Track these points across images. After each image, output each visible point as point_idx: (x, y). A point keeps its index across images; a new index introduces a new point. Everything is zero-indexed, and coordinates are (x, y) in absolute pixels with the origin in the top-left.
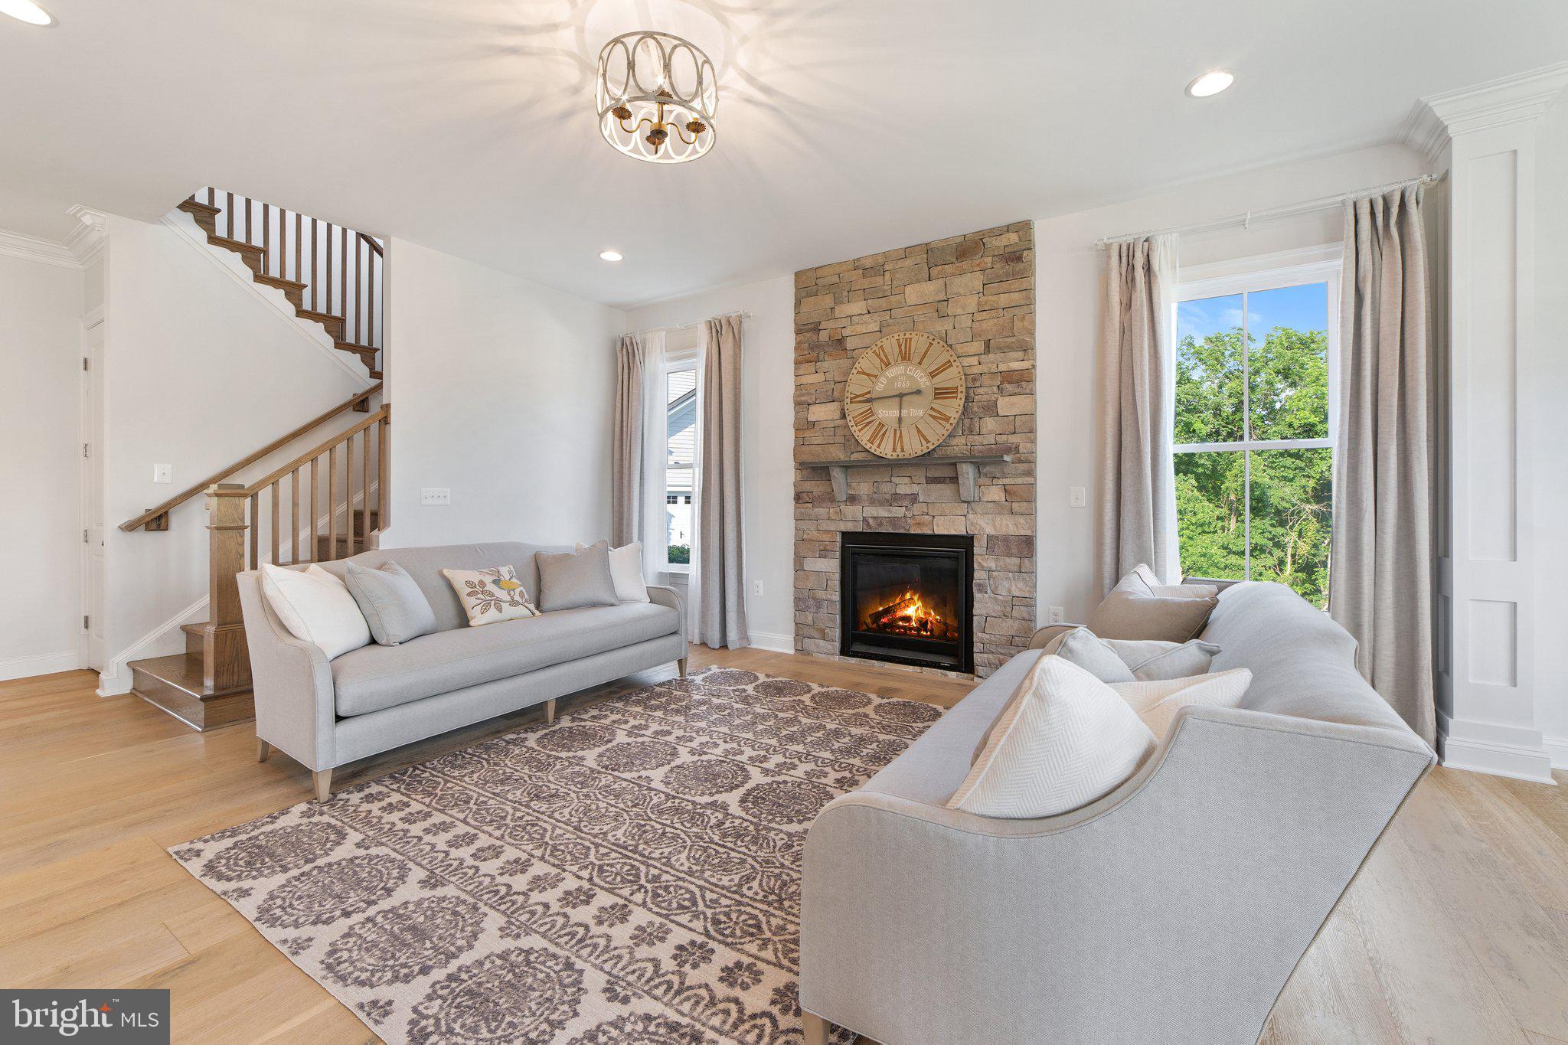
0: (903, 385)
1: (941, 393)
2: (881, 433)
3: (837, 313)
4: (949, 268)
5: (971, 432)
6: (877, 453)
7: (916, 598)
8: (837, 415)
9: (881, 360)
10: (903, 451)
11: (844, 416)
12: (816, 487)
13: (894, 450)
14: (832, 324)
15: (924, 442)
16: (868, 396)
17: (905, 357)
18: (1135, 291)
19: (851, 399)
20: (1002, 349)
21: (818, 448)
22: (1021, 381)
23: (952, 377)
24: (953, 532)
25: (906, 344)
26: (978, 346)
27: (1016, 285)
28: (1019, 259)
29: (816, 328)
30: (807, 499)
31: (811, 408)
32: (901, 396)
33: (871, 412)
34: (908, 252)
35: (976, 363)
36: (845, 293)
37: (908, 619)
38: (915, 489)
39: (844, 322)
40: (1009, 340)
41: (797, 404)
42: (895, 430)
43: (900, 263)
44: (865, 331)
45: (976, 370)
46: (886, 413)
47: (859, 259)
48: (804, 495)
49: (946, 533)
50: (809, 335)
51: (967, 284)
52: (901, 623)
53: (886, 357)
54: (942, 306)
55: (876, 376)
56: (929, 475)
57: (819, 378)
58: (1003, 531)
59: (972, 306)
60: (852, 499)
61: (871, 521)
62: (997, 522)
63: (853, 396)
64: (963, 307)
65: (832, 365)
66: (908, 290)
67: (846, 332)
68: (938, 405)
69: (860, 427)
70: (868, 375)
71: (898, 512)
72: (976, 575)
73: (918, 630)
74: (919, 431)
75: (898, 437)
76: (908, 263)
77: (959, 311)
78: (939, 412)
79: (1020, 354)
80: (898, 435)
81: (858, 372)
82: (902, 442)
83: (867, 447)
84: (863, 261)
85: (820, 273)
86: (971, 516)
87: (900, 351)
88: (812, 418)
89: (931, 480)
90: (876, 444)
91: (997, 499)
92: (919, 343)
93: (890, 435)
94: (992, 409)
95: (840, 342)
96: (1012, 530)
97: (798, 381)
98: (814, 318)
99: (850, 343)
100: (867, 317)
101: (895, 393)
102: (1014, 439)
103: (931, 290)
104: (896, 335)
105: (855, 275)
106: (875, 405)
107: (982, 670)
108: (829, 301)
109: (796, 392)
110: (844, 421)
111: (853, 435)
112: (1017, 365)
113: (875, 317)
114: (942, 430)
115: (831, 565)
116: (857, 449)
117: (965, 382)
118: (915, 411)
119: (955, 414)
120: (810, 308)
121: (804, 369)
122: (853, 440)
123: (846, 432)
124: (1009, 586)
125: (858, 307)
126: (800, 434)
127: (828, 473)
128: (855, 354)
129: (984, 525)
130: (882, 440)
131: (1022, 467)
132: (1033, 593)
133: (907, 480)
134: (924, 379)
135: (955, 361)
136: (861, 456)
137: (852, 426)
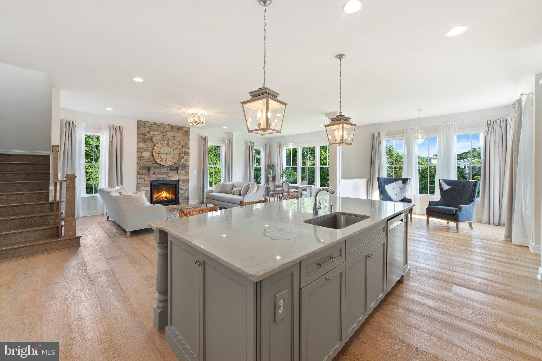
0: (167, 151)
1: (175, 154)
2: (163, 160)
3: (150, 133)
4: (176, 131)
5: (179, 161)
6: (162, 164)
7: (164, 192)
8: (150, 155)
9: (162, 145)
10: (167, 164)
11: (153, 155)
12: (145, 171)
13: (165, 164)
14: (149, 135)
15: (172, 163)
16: (159, 152)
17: (168, 146)
18: (206, 143)
20: (184, 148)
21: (145, 162)
22: (187, 153)
23: (176, 151)
24: (176, 179)
25: (168, 143)
26: (181, 146)
27: (187, 137)
28: (188, 133)
29: (144, 135)
30: (142, 174)
31: (142, 153)
32: (167, 153)
34: (168, 125)
36: (153, 129)
37: (163, 197)
38: (168, 171)
39: (152, 135)
40: (186, 146)
41: (138, 151)
43: (166, 127)
44: (157, 138)
45: (180, 150)
46: (164, 156)
47: (156, 123)
48: (141, 173)
49: (174, 180)
50: (143, 136)
51: (179, 135)
52: (161, 198)
54: (174, 138)
55: (161, 149)
56: (171, 169)
57: (145, 146)
58: (184, 179)
59: (180, 139)
60: (154, 174)
61: (158, 178)
62: (184, 177)
63: (155, 152)
65: (149, 144)
66: (167, 133)
67: (153, 138)
68: (174, 156)
69: (157, 159)
70: (159, 148)
71: (165, 176)
72: (180, 187)
73: (165, 199)
74: (171, 161)
75: (166, 161)
76: (168, 127)
77: (177, 139)
79: (187, 149)
81: (157, 147)
83: (159, 163)
84: (157, 124)
85: (146, 122)
86: (179, 176)
87: (166, 144)
88: (143, 155)
89: (171, 170)
90: (161, 162)
91: (183, 173)
92: (170, 144)
94: (183, 158)
95: (151, 139)
96: (186, 178)
97: (139, 146)
98: (144, 132)
99: (153, 140)
100: (158, 136)
101: (165, 152)
102: (186, 163)
103: (172, 134)
104: (165, 141)
105: (155, 126)
106: (161, 155)
107: (181, 203)
108: (148, 130)
109: (137, 148)
110: (152, 157)
111: (155, 160)
112: (187, 151)
113: (160, 136)
114: (175, 161)
115: (148, 188)
116: (156, 163)
117: (179, 152)
118: (170, 157)
119: (177, 158)
120: (143, 130)
121: (140, 144)
122: (154, 161)
123: (153, 159)
124: (185, 188)
125: (155, 133)
126: (139, 159)
127: (149, 168)
128: (155, 143)
129: (182, 178)
130: (163, 162)
131: (187, 168)
132: (189, 188)
133: (166, 170)
134: (171, 151)
135: (177, 148)
136: (156, 165)
137: (155, 158)
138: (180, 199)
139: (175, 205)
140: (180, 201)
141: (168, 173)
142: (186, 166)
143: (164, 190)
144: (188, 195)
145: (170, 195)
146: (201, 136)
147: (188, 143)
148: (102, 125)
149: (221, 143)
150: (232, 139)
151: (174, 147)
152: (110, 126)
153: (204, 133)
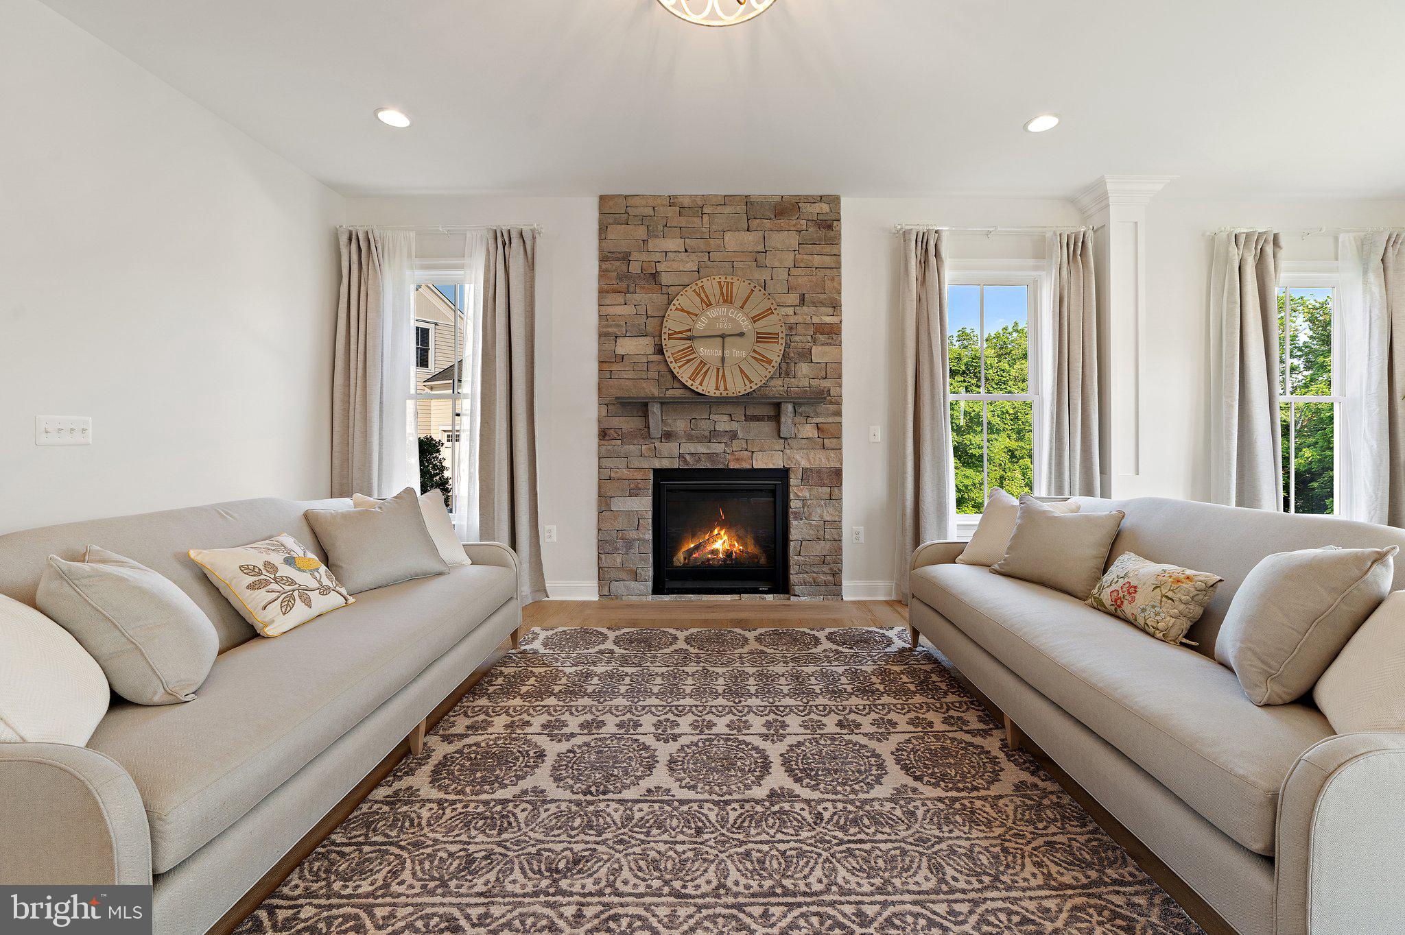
0: (725, 327)
1: (762, 337)
2: (705, 370)
3: (652, 245)
4: (768, 224)
5: (787, 375)
6: (699, 391)
7: (722, 533)
8: (650, 350)
9: (702, 300)
10: (726, 389)
11: (660, 351)
12: (627, 422)
13: (717, 388)
14: (644, 257)
15: (748, 383)
16: (689, 334)
17: (727, 299)
18: (929, 271)
19: (669, 335)
20: (815, 304)
21: (629, 383)
22: (830, 333)
23: (772, 325)
24: (771, 467)
25: (727, 288)
26: (794, 299)
27: (828, 249)
28: (830, 227)
29: (626, 258)
30: (614, 436)
31: (619, 341)
32: (723, 336)
33: (692, 350)
34: (727, 200)
35: (792, 313)
36: (661, 228)
37: (715, 551)
38: (734, 426)
39: (657, 257)
40: (822, 296)
41: (602, 335)
42: (718, 369)
43: (719, 209)
44: (681, 269)
45: (793, 320)
46: (709, 352)
47: (675, 197)
48: (612, 431)
49: (764, 467)
50: (618, 263)
51: (784, 240)
52: (710, 556)
53: (707, 297)
54: (761, 258)
55: (696, 315)
56: (748, 413)
57: (628, 310)
58: (816, 465)
59: (789, 262)
60: (668, 436)
61: (688, 457)
62: (811, 456)
63: (671, 332)
64: (781, 261)
65: (645, 299)
66: (728, 237)
67: (661, 267)
68: (760, 348)
69: (679, 365)
70: (688, 313)
71: (717, 448)
72: (792, 504)
73: (724, 560)
74: (742, 371)
75: (721, 377)
76: (726, 210)
77: (776, 264)
78: (763, 356)
79: (830, 310)
80: (721, 374)
81: (677, 309)
82: (725, 381)
83: (688, 384)
84: (681, 199)
85: (631, 202)
86: (788, 451)
87: (722, 294)
88: (620, 351)
89: (749, 418)
90: (698, 381)
91: (809, 435)
92: (740, 288)
93: (712, 374)
94: (806, 356)
95: (655, 276)
96: (825, 464)
97: (606, 311)
98: (624, 247)
99: (665, 279)
100: (683, 255)
101: (719, 333)
102: (826, 384)
103: (750, 240)
104: (718, 278)
105: (671, 212)
106: (696, 343)
107: (798, 589)
108: (641, 233)
109: (600, 322)
110: (659, 358)
111: (671, 372)
112: (828, 319)
113: (693, 257)
114: (763, 372)
115: (644, 504)
116: (676, 385)
117: (783, 329)
118: (738, 352)
119: (776, 359)
120: (620, 237)
121: (610, 299)
122: (667, 376)
123: (662, 368)
124: (822, 512)
125: (674, 244)
126: (608, 368)
127: (642, 407)
128: (672, 291)
129: (800, 459)
130: (704, 378)
131: (832, 408)
132: (841, 516)
133: (726, 418)
134: (747, 323)
135: (776, 309)
136: (678, 393)
137: (671, 362)
138: (793, 569)
139: (770, 597)
140: (794, 578)
142: (822, 402)
144: (839, 550)
145: (746, 544)
146: (904, 233)
147: (835, 277)
149: (1031, 262)
150: (1101, 231)
151: (760, 304)
152: (484, 232)
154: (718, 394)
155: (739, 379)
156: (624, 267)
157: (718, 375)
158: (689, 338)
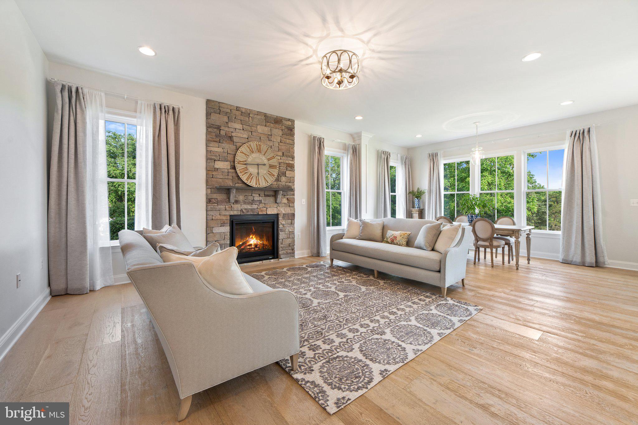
0: (259, 161)
1: (271, 166)
2: (251, 177)
3: (230, 125)
4: (272, 125)
5: (278, 180)
6: (250, 185)
7: (254, 237)
8: (229, 167)
9: (250, 150)
10: (259, 185)
11: (234, 168)
12: (220, 197)
13: (256, 184)
14: (227, 129)
15: (267, 183)
16: (245, 162)
17: (259, 151)
18: (321, 150)
19: (238, 162)
20: (287, 156)
21: (221, 180)
22: (291, 167)
23: (274, 162)
24: (273, 213)
25: (259, 146)
26: (280, 153)
27: (291, 138)
28: (291, 130)
29: (219, 128)
30: (215, 201)
31: (216, 162)
32: (258, 165)
33: (247, 169)
34: (259, 113)
35: (280, 159)
36: (233, 119)
37: (251, 245)
38: (261, 198)
39: (232, 130)
40: (289, 154)
41: (208, 159)
42: (256, 177)
43: (255, 116)
44: (242, 136)
45: (280, 161)
46: (253, 170)
47: (240, 107)
48: (213, 200)
49: (271, 213)
50: (216, 130)
51: (277, 132)
52: (248, 247)
53: (252, 149)
54: (270, 137)
55: (248, 156)
56: (266, 194)
57: (219, 150)
58: (287, 212)
59: (279, 139)
60: (237, 202)
61: (244, 210)
62: (286, 209)
63: (238, 161)
64: (276, 139)
65: (228, 147)
66: (258, 127)
67: (233, 134)
68: (271, 170)
69: (242, 174)
70: (245, 154)
71: (255, 207)
72: (280, 226)
73: (254, 248)
74: (265, 178)
75: (258, 180)
76: (259, 117)
77: (275, 140)
78: (271, 173)
79: (291, 159)
80: (257, 178)
81: (241, 152)
82: (259, 181)
83: (246, 182)
84: (241, 109)
85: (221, 105)
86: (278, 208)
87: (257, 148)
88: (216, 166)
89: (266, 196)
90: (249, 181)
91: (285, 202)
92: (264, 147)
93: (254, 179)
94: (284, 174)
95: (231, 138)
96: (290, 212)
97: (210, 149)
98: (218, 123)
99: (235, 139)
100: (242, 131)
101: (257, 163)
102: (290, 184)
103: (266, 130)
104: (255, 142)
105: (238, 113)
106: (248, 167)
107: (282, 256)
108: (225, 119)
109: (207, 153)
110: (233, 171)
111: (238, 176)
112: (291, 162)
113: (246, 132)
114: (272, 179)
115: (226, 229)
116: (240, 182)
117: (278, 164)
118: (263, 171)
119: (276, 175)
120: (216, 119)
121: (212, 144)
122: (237, 178)
123: (234, 175)
124: (288, 229)
125: (238, 126)
126: (210, 173)
127: (227, 191)
128: (238, 144)
129: (283, 210)
130: (251, 180)
131: (292, 193)
132: (294, 230)
133: (258, 195)
134: (266, 161)
135: (275, 157)
136: (240, 185)
137: (239, 173)
138: (280, 249)
139: (272, 260)
140: (280, 253)
141: (260, 202)
142: (289, 190)
143: (253, 234)
144: (294, 241)
145: (263, 241)
146: (314, 137)
147: (293, 148)
148: (139, 102)
149: (343, 151)
150: (360, 145)
151: (270, 154)
152: (155, 104)
153: (318, 132)
154: (256, 187)
155: (264, 181)
156: (218, 132)
157: (256, 179)
158: (245, 164)
